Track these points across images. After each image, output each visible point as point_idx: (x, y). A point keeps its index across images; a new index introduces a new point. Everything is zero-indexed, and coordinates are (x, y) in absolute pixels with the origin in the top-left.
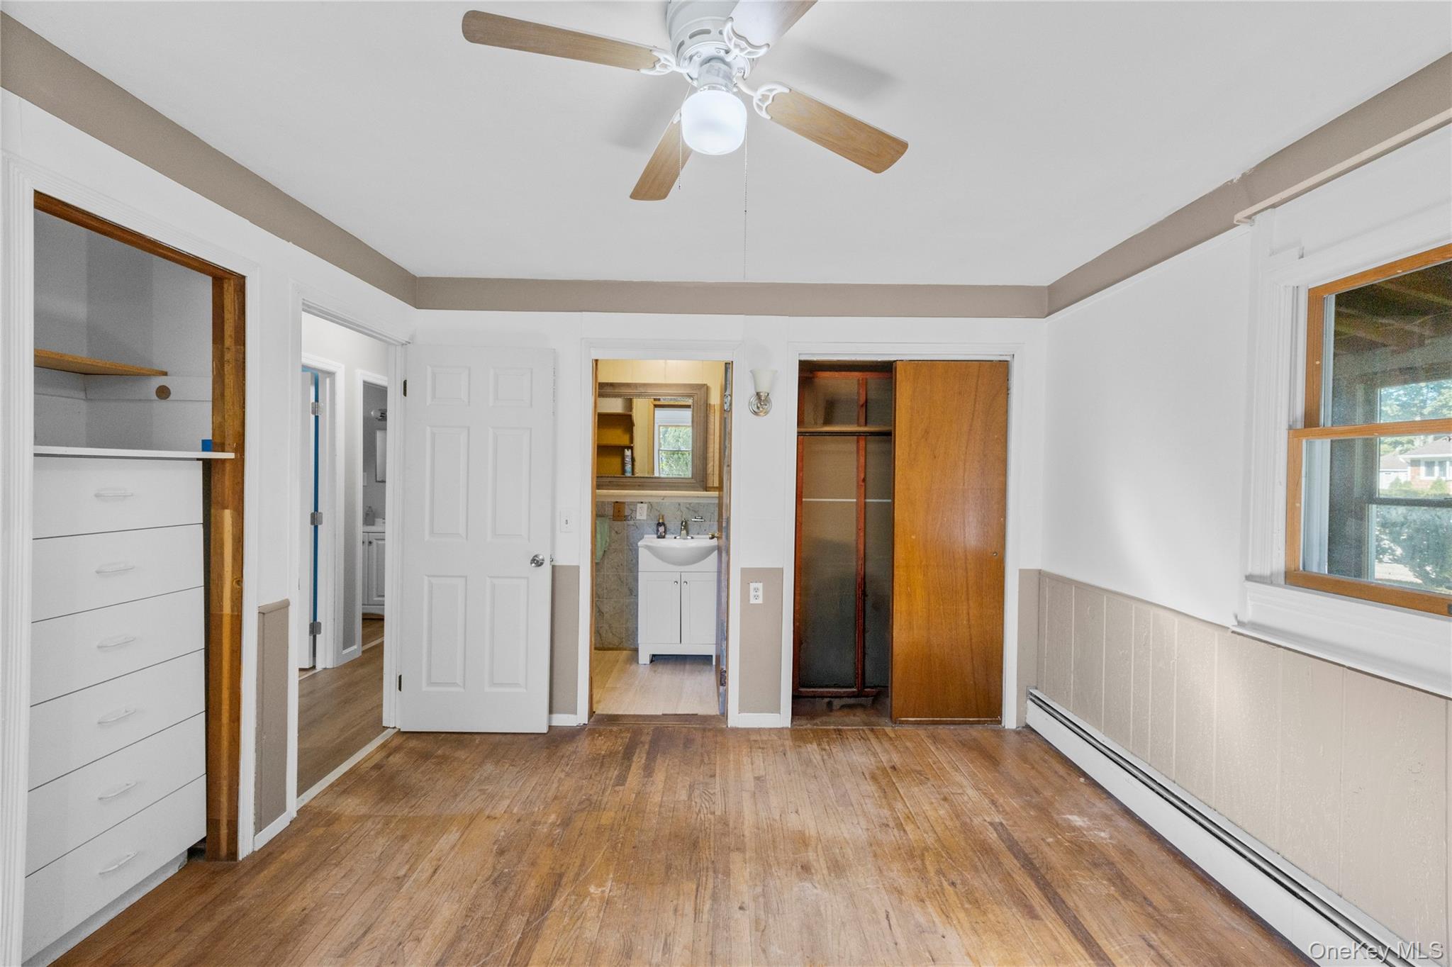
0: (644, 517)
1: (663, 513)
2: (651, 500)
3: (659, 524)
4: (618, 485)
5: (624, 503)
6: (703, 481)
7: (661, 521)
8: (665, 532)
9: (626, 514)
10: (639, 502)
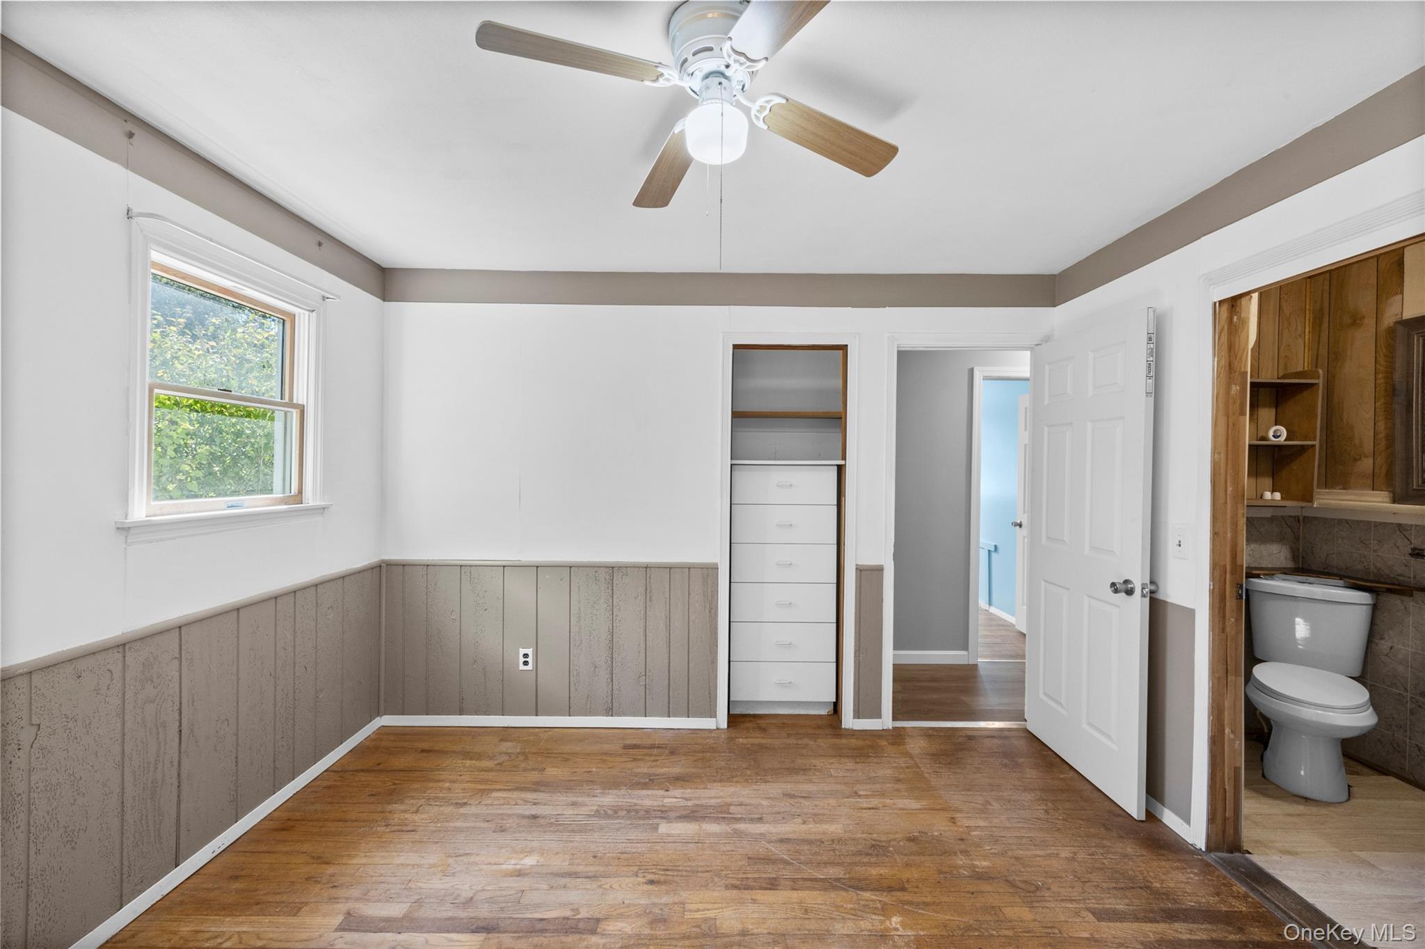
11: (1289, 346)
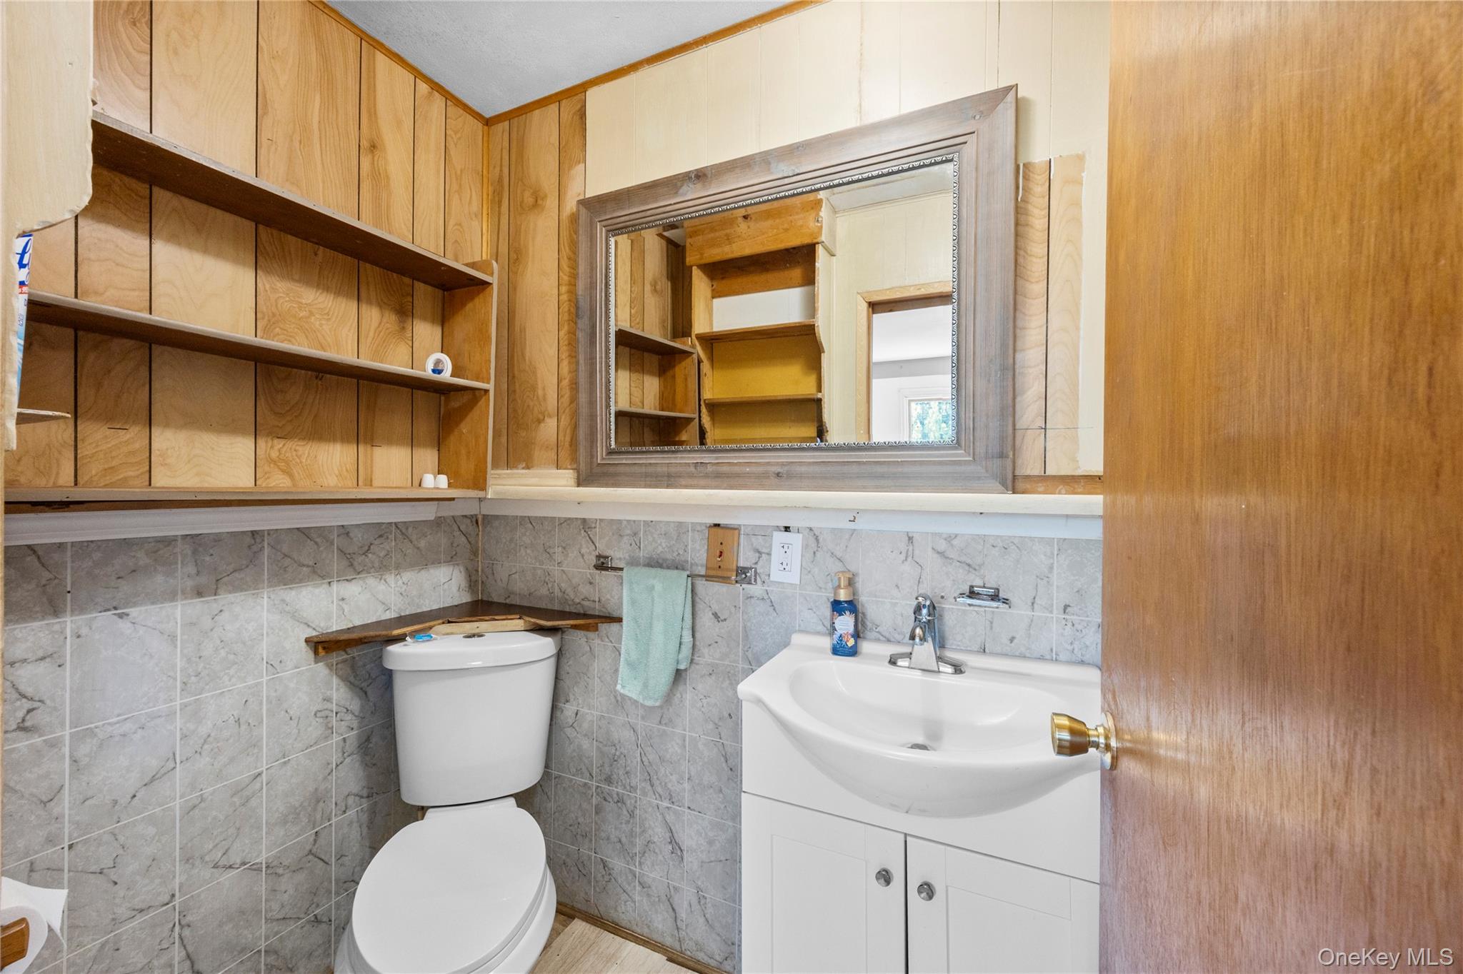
0: (793, 577)
1: (853, 569)
2: (817, 523)
3: (837, 607)
4: (718, 476)
5: (734, 529)
6: (1002, 456)
7: (843, 596)
8: (857, 635)
9: (741, 564)
10: (777, 529)
11: (460, 225)
